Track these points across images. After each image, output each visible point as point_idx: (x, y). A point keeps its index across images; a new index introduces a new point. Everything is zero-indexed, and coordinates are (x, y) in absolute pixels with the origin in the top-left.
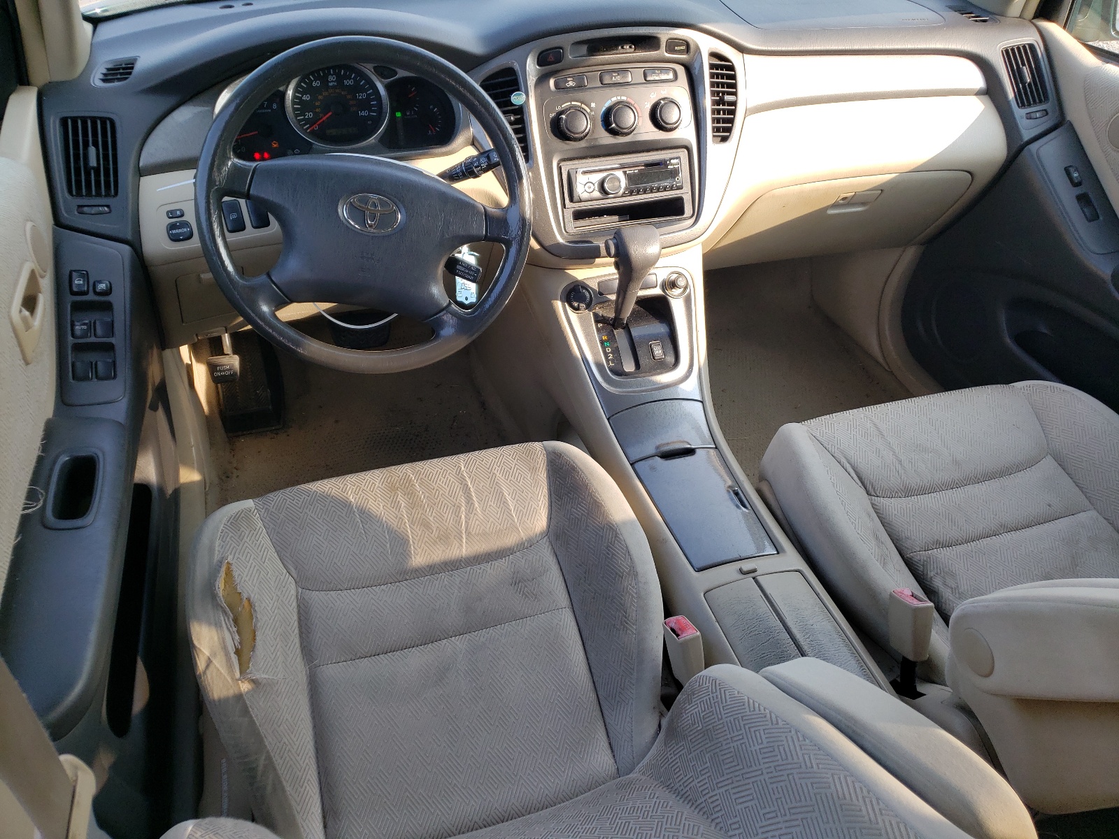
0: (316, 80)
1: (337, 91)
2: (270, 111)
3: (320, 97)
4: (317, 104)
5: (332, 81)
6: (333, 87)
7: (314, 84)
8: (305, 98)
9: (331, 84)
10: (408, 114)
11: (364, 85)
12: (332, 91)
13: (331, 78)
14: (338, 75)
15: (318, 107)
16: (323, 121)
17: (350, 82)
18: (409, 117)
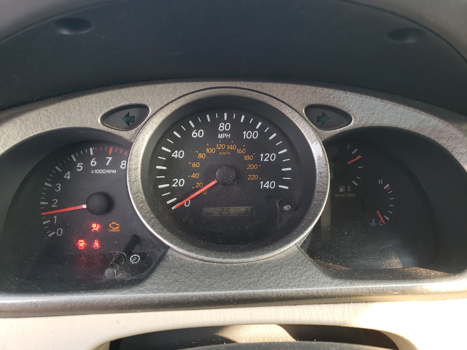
0: (197, 128)
1: (231, 147)
2: (114, 172)
3: (201, 156)
4: (194, 165)
5: (225, 132)
6: (224, 141)
7: (194, 134)
8: (176, 155)
9: (220, 136)
10: (341, 190)
11: (275, 140)
12: (221, 146)
13: (222, 127)
14: (235, 123)
15: (195, 170)
16: (202, 193)
17: (252, 135)
18: (343, 196)
